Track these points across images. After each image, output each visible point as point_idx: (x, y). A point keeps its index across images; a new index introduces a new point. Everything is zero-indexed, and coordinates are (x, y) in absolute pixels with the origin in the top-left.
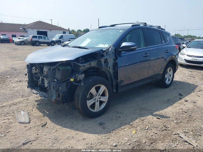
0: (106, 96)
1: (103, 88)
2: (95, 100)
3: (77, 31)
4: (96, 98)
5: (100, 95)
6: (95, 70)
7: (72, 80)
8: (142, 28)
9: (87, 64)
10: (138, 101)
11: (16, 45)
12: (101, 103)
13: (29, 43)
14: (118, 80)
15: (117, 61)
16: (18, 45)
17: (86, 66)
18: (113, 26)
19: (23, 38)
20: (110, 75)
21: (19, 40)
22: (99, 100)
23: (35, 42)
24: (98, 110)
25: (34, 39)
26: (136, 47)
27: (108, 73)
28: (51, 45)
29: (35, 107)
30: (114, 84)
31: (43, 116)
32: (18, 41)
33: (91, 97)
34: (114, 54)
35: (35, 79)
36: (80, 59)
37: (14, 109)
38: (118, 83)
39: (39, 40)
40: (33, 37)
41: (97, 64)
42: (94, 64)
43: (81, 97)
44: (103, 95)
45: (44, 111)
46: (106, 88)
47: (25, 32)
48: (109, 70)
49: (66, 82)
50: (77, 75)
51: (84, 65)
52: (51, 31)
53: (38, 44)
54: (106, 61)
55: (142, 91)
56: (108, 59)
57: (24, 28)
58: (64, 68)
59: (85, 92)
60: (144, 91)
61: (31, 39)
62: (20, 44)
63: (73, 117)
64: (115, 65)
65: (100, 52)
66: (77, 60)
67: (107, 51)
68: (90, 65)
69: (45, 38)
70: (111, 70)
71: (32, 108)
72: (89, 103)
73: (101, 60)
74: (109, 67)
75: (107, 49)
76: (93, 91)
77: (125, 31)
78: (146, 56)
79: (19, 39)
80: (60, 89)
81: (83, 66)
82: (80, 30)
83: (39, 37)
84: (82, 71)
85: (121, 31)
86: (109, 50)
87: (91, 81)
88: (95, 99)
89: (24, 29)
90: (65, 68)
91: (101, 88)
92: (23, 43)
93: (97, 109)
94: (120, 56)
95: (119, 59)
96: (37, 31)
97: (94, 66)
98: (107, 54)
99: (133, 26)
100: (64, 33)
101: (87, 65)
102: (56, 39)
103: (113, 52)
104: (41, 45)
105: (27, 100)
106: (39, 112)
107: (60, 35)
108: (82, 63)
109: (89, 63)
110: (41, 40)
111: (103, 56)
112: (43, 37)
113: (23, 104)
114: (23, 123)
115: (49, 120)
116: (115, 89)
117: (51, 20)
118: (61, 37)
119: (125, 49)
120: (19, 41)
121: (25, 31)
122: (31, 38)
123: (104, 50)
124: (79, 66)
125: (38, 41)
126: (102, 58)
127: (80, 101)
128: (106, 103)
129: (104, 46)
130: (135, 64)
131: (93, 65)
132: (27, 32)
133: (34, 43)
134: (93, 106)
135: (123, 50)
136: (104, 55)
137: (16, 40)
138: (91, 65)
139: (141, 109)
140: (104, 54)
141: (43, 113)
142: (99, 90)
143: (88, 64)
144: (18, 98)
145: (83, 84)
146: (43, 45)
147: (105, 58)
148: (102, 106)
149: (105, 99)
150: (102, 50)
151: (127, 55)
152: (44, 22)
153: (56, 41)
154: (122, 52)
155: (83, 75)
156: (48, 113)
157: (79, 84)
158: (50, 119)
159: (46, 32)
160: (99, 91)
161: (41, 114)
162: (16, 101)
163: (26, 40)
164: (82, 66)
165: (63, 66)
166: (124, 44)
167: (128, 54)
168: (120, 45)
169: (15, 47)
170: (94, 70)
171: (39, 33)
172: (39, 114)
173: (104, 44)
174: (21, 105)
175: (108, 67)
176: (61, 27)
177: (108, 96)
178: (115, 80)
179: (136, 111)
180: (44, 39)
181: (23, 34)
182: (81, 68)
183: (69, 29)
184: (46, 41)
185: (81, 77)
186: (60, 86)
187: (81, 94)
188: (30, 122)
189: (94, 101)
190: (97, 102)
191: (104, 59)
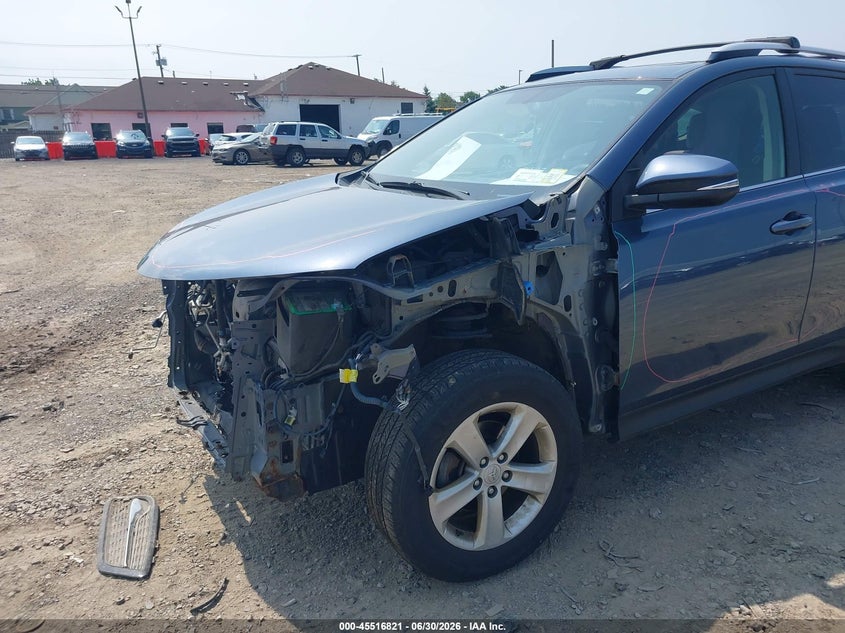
0: (544, 462)
1: (525, 420)
2: (476, 487)
3: (462, 98)
4: (486, 473)
5: (510, 457)
6: (484, 315)
7: (348, 376)
8: (772, 70)
9: (433, 288)
10: (732, 484)
11: (220, 166)
12: (513, 500)
13: (266, 157)
14: (616, 368)
15: (616, 265)
16: (225, 163)
17: (426, 299)
18: (608, 64)
19: (244, 137)
20: (574, 342)
21: (229, 145)
22: (503, 487)
23: (288, 150)
24: (496, 542)
25: (285, 140)
26: (733, 183)
27: (559, 331)
28: (348, 163)
29: (203, 479)
30: (597, 389)
31: (225, 537)
32: (225, 150)
33: (458, 468)
34: (600, 224)
35: (200, 348)
36: (394, 260)
37: (106, 486)
38: (615, 389)
39: (302, 143)
40: (282, 130)
41: (492, 285)
42: (473, 284)
43: (392, 472)
44: (529, 454)
45: (234, 509)
46: (543, 420)
47: (257, 111)
48: (567, 314)
49: (323, 380)
50: (375, 348)
51: (416, 293)
52: (352, 102)
53: (298, 157)
54: (548, 267)
55: (754, 416)
56: (559, 257)
57: (251, 96)
58: (308, 309)
59: (418, 450)
60: (769, 416)
61: (272, 138)
62: (231, 159)
63: (362, 561)
64: (604, 288)
65: (515, 216)
66: (376, 266)
67: (559, 209)
68: (452, 292)
69: (325, 135)
70: (579, 318)
71: (185, 483)
72: (444, 505)
73: (516, 260)
74: (568, 301)
75: (558, 193)
76: (466, 436)
77: (671, 87)
78: (790, 233)
79: (232, 139)
80: (290, 419)
81: (411, 301)
82: (472, 93)
83: (304, 131)
84: (406, 328)
85: (646, 91)
86: (567, 203)
87: (452, 382)
88: (480, 479)
89: (253, 100)
90: (314, 307)
91: (515, 421)
92: (242, 157)
93: (487, 539)
94: (636, 234)
95: (628, 250)
96: (301, 106)
97: (475, 298)
98: (554, 224)
99: (719, 57)
100: (407, 108)
101: (433, 295)
102: (373, 136)
103: (592, 212)
104: (312, 161)
105: (180, 434)
106: (213, 512)
107: (389, 118)
108: (404, 283)
109: (445, 284)
110: (310, 143)
111: (530, 237)
112: (317, 130)
113: (157, 459)
114: (116, 576)
115: (242, 568)
116: (602, 416)
117: (357, 56)
118: (393, 127)
119: (663, 197)
120: (227, 147)
121: (257, 108)
122: (272, 135)
123: (538, 201)
124: (387, 303)
125: (299, 148)
126: (523, 247)
127: (388, 496)
128: (543, 499)
129: (543, 179)
130: (725, 273)
131: (471, 294)
132: (262, 110)
133: (284, 157)
134: (467, 518)
135: (652, 198)
136: (537, 232)
137: (220, 143)
138: (459, 294)
139: (752, 538)
140: (541, 225)
141: (228, 515)
142: (505, 433)
143: (440, 289)
144: (146, 419)
145: (404, 404)
146: (318, 161)
147: (542, 247)
148: (521, 516)
149: (539, 479)
150: (527, 205)
151: (680, 227)
152: (328, 66)
153: (371, 145)
154: (648, 211)
155: (408, 354)
156: (248, 519)
157: (385, 405)
158: (251, 562)
159: (336, 108)
160: (502, 438)
161: (217, 525)
162: (135, 434)
163: (256, 143)
164: (404, 303)
165: (306, 298)
166: (660, 167)
167: (681, 221)
168: (639, 172)
169: (212, 175)
170: (479, 317)
171: (307, 112)
172: (210, 520)
173: (546, 166)
174: (148, 458)
175: (561, 302)
176: (397, 84)
177: (555, 464)
178: (603, 372)
179: (722, 553)
180: (323, 136)
181: (249, 119)
182: (397, 313)
183: (426, 90)
184: (332, 144)
185: (397, 361)
186: (293, 401)
187: (395, 460)
188: (147, 577)
189: (473, 494)
190: (490, 495)
191: (534, 256)
